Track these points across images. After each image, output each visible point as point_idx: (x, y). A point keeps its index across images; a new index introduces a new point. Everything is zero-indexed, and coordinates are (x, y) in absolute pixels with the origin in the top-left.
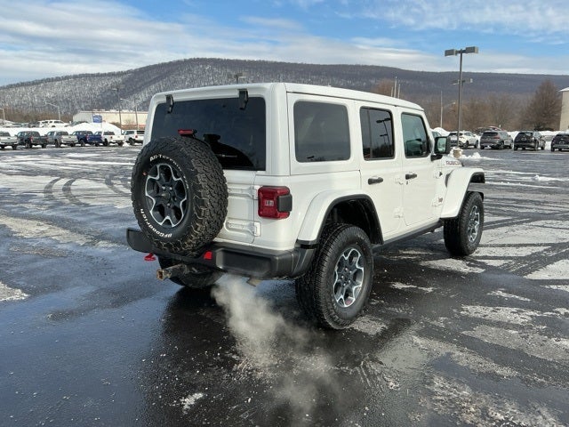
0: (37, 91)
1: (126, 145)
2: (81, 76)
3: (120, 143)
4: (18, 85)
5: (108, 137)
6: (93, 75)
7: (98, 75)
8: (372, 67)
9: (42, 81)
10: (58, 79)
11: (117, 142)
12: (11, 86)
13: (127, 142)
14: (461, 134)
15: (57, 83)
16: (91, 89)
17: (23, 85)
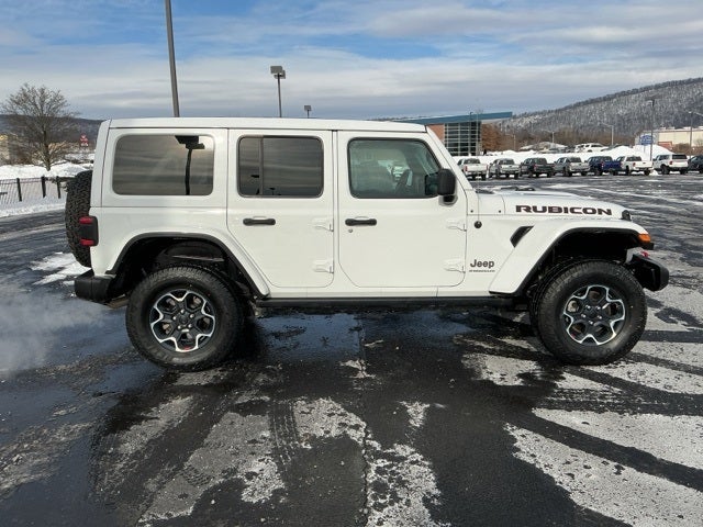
0: (607, 108)
1: (655, 173)
2: (665, 85)
3: (647, 172)
4: (587, 103)
5: (630, 164)
6: (682, 83)
7: (690, 82)
9: (615, 96)
10: (635, 91)
11: (641, 169)
12: (578, 105)
13: (656, 170)
15: (633, 97)
16: (676, 101)
17: (593, 101)
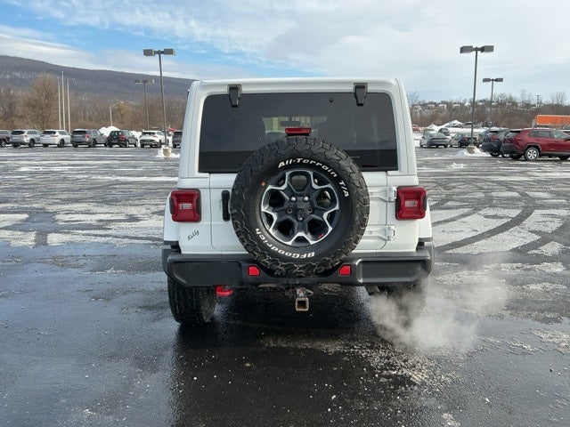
8: (15, 58)
14: (154, 133)
